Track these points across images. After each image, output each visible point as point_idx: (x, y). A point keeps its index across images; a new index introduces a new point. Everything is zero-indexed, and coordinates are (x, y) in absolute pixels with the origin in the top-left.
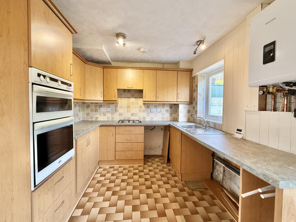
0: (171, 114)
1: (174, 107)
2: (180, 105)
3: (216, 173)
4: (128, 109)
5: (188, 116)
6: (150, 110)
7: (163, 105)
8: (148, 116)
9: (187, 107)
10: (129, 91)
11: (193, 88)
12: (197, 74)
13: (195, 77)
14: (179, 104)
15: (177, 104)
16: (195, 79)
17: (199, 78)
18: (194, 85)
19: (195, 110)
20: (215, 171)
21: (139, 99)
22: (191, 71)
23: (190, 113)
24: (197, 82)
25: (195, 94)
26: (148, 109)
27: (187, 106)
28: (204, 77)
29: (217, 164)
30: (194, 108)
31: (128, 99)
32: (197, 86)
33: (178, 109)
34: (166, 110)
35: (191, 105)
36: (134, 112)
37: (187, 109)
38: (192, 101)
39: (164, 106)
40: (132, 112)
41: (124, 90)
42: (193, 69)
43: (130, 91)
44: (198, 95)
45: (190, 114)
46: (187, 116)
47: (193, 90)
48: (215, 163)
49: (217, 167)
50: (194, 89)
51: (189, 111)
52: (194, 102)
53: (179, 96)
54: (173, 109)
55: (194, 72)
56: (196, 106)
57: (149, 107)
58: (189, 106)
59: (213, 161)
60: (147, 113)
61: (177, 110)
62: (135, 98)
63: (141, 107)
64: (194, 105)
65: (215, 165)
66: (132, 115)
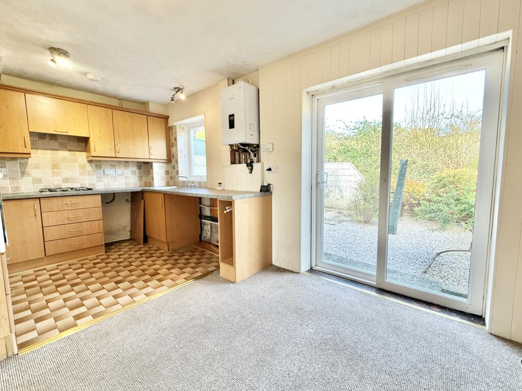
0: (140, 178)
1: (145, 167)
2: (154, 164)
3: (204, 234)
4: (54, 170)
5: (167, 178)
6: (102, 171)
7: (126, 163)
8: (99, 181)
9: (165, 167)
10: (53, 137)
11: (170, 141)
12: (175, 124)
13: (172, 127)
14: (152, 163)
15: (149, 163)
16: (172, 129)
17: (178, 130)
18: (172, 138)
19: (175, 170)
20: (204, 231)
21: (77, 153)
22: (166, 118)
23: (169, 174)
24: (176, 134)
25: (173, 149)
26: (99, 170)
27: (164, 165)
28: (183, 128)
29: (205, 224)
30: (174, 168)
31: (53, 152)
32: (176, 139)
33: (151, 170)
34: (132, 171)
35: (169, 165)
36: (69, 176)
37: (165, 169)
38: (170, 159)
39: (128, 166)
40: (64, 175)
41: (42, 136)
42: (168, 117)
43: (56, 137)
44: (178, 151)
45: (169, 176)
46: (165, 179)
47: (170, 145)
48: (203, 223)
49: (205, 227)
50: (173, 144)
51: (167, 172)
52: (173, 160)
53: (152, 150)
54: (143, 170)
55: (170, 120)
56: (176, 165)
57: (101, 167)
58: (167, 165)
59: (201, 222)
60: (97, 177)
61: (149, 171)
62: (70, 151)
63: (83, 167)
64: (173, 163)
65: (203, 226)
66: (66, 180)
